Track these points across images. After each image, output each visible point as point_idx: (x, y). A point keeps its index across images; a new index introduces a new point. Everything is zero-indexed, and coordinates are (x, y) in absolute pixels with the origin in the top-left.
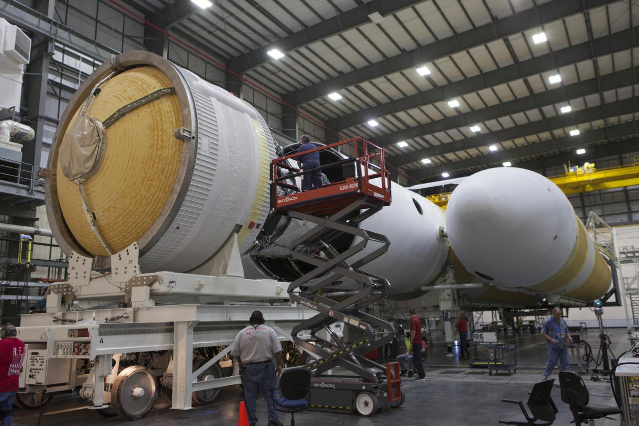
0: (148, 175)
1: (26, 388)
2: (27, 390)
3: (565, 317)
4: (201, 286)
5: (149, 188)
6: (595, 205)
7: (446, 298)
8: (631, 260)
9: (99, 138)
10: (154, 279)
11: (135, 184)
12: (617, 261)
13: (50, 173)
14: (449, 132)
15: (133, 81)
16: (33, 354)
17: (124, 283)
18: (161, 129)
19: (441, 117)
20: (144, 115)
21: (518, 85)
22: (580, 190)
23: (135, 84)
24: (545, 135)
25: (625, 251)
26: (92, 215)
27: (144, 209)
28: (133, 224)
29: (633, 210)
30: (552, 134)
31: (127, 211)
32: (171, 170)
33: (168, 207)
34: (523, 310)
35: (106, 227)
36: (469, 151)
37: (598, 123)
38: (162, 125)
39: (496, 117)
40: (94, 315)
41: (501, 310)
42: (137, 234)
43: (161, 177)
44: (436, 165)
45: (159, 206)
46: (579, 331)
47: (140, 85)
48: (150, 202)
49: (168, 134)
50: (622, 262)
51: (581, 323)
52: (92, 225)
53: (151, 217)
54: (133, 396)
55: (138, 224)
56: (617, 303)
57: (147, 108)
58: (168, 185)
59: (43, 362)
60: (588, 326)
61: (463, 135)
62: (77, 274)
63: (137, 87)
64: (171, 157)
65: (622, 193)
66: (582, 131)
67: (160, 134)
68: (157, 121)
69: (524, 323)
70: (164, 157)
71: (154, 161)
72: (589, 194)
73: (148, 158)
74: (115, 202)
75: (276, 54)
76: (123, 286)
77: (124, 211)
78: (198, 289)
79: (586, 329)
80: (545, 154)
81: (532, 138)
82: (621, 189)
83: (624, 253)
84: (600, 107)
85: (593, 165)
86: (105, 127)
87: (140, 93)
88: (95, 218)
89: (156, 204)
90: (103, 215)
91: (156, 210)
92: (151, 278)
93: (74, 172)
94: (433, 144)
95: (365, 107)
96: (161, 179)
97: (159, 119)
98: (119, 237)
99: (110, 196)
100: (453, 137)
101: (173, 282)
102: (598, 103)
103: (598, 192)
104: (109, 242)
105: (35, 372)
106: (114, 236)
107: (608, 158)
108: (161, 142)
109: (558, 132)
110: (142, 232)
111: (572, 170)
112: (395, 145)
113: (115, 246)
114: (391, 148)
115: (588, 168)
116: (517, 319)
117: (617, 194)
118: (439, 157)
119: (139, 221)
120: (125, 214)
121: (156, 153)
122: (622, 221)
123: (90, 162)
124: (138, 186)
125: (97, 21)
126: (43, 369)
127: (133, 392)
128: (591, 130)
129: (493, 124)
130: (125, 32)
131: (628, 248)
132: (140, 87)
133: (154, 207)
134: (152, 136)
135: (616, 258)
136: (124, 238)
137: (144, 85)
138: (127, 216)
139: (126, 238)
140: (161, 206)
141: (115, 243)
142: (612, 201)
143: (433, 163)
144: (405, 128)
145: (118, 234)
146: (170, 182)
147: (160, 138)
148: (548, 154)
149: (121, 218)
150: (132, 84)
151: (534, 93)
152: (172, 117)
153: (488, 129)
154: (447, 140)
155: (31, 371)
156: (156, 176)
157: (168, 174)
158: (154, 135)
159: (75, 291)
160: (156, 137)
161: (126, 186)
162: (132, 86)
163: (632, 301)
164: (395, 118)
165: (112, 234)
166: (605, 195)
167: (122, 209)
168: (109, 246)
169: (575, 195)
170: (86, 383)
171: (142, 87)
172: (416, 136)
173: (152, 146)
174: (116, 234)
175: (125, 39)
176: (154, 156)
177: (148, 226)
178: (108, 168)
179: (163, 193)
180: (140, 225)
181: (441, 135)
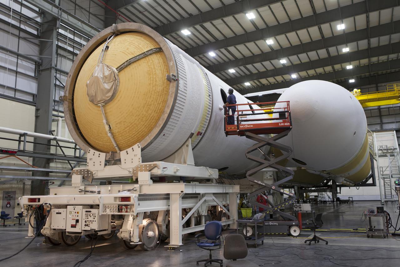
0: (148, 102)
1: (82, 232)
2: (82, 233)
3: (339, 193)
4: (177, 170)
5: (148, 110)
7: (269, 178)
8: (386, 155)
9: (115, 78)
10: (154, 166)
11: (139, 107)
12: (376, 155)
13: (67, 98)
14: (264, 63)
15: (131, 42)
16: (86, 211)
17: (131, 169)
18: (155, 74)
19: (260, 52)
20: (143, 65)
21: (314, 31)
23: (134, 44)
24: (328, 69)
25: (381, 148)
26: (109, 126)
27: (144, 123)
28: (136, 132)
29: (384, 122)
30: (333, 68)
31: (133, 124)
32: (161, 99)
33: (161, 122)
34: (311, 188)
35: (117, 134)
36: (276, 77)
37: (364, 61)
38: (155, 71)
39: (297, 54)
40: (109, 188)
41: (296, 188)
42: (138, 138)
43: (155, 104)
44: (253, 87)
45: (153, 122)
46: (348, 203)
47: (137, 45)
48: (148, 119)
49: (159, 77)
50: (379, 156)
51: (349, 198)
52: (109, 132)
53: (148, 128)
54: (148, 237)
55: (139, 132)
56: (374, 184)
57: (145, 60)
58: (159, 109)
59: (95, 217)
60: (354, 200)
61: (274, 66)
62: (94, 163)
63: (135, 46)
64: (161, 91)
65: (377, 110)
66: (354, 67)
67: (154, 77)
68: (152, 69)
69: (311, 197)
70: (157, 91)
71: (151, 94)
73: (147, 92)
74: (125, 118)
76: (131, 170)
77: (131, 124)
78: (175, 172)
79: (353, 201)
82: (376, 107)
83: (381, 150)
84: (367, 50)
85: (359, 90)
86: (118, 71)
87: (139, 50)
88: (110, 128)
89: (151, 120)
90: (116, 126)
91: (152, 124)
92: (152, 165)
93: (99, 99)
94: (253, 72)
95: (206, 42)
96: (155, 105)
97: (153, 67)
98: (125, 140)
99: (122, 114)
100: (267, 68)
101: (165, 168)
102: (366, 47)
104: (118, 143)
105: (89, 223)
106: (122, 139)
107: (369, 86)
108: (155, 82)
109: (337, 67)
110: (141, 137)
112: (226, 71)
113: (121, 145)
114: (223, 73)
115: (356, 92)
116: (306, 194)
117: (374, 111)
118: (256, 81)
119: (140, 130)
120: (131, 126)
121: (152, 88)
122: (376, 129)
123: (110, 93)
124: (141, 109)
126: (95, 221)
127: (148, 234)
128: (359, 66)
129: (294, 58)
131: (383, 147)
132: (137, 47)
133: (150, 122)
134: (149, 78)
135: (375, 154)
136: (129, 140)
137: (140, 45)
138: (133, 127)
139: (130, 141)
140: (154, 122)
141: (121, 144)
142: (371, 116)
143: (251, 86)
144: (235, 59)
145: (125, 138)
146: (160, 107)
147: (154, 79)
149: (128, 128)
150: (131, 44)
151: (324, 37)
152: (160, 66)
153: (291, 62)
154: (262, 70)
155: (86, 222)
156: (153, 103)
157: (160, 102)
158: (151, 77)
159: (94, 173)
160: (152, 79)
161: (133, 109)
162: (132, 46)
163: (384, 182)
164: (228, 51)
165: (121, 138)
167: (130, 122)
168: (117, 145)
170: (122, 229)
171: (139, 46)
172: (241, 65)
173: (150, 84)
174: (124, 138)
176: (151, 90)
177: (145, 134)
178: (121, 97)
179: (156, 113)
180: (140, 133)
181: (258, 65)
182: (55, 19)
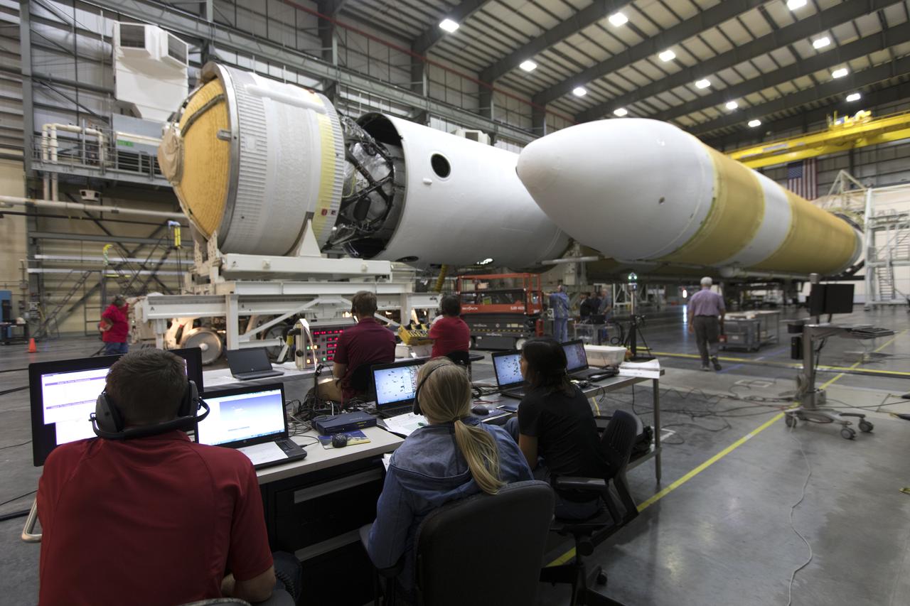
6: (869, 163)
11: (205, 183)
14: (675, 91)
21: (753, 18)
22: (847, 147)
24: (804, 82)
30: (813, 78)
36: (705, 111)
37: (881, 56)
39: (731, 65)
50: (873, 229)
72: (861, 150)
75: (449, 26)
80: (807, 105)
81: (786, 87)
84: (881, 33)
85: (869, 113)
95: (569, 74)
97: (214, 122)
100: (683, 97)
102: (876, 28)
103: (874, 148)
107: (896, 102)
109: (821, 75)
111: (837, 123)
115: (861, 117)
117: (903, 147)
124: (207, 185)
125: (267, 17)
128: (870, 67)
129: (729, 75)
130: (298, 25)
135: (864, 225)
142: (894, 157)
144: (623, 93)
148: (811, 104)
151: (778, 28)
153: (724, 82)
154: (677, 102)
164: (605, 81)
166: (885, 150)
169: (843, 154)
172: (637, 100)
175: (299, 33)
181: (666, 96)
182: (335, 83)
